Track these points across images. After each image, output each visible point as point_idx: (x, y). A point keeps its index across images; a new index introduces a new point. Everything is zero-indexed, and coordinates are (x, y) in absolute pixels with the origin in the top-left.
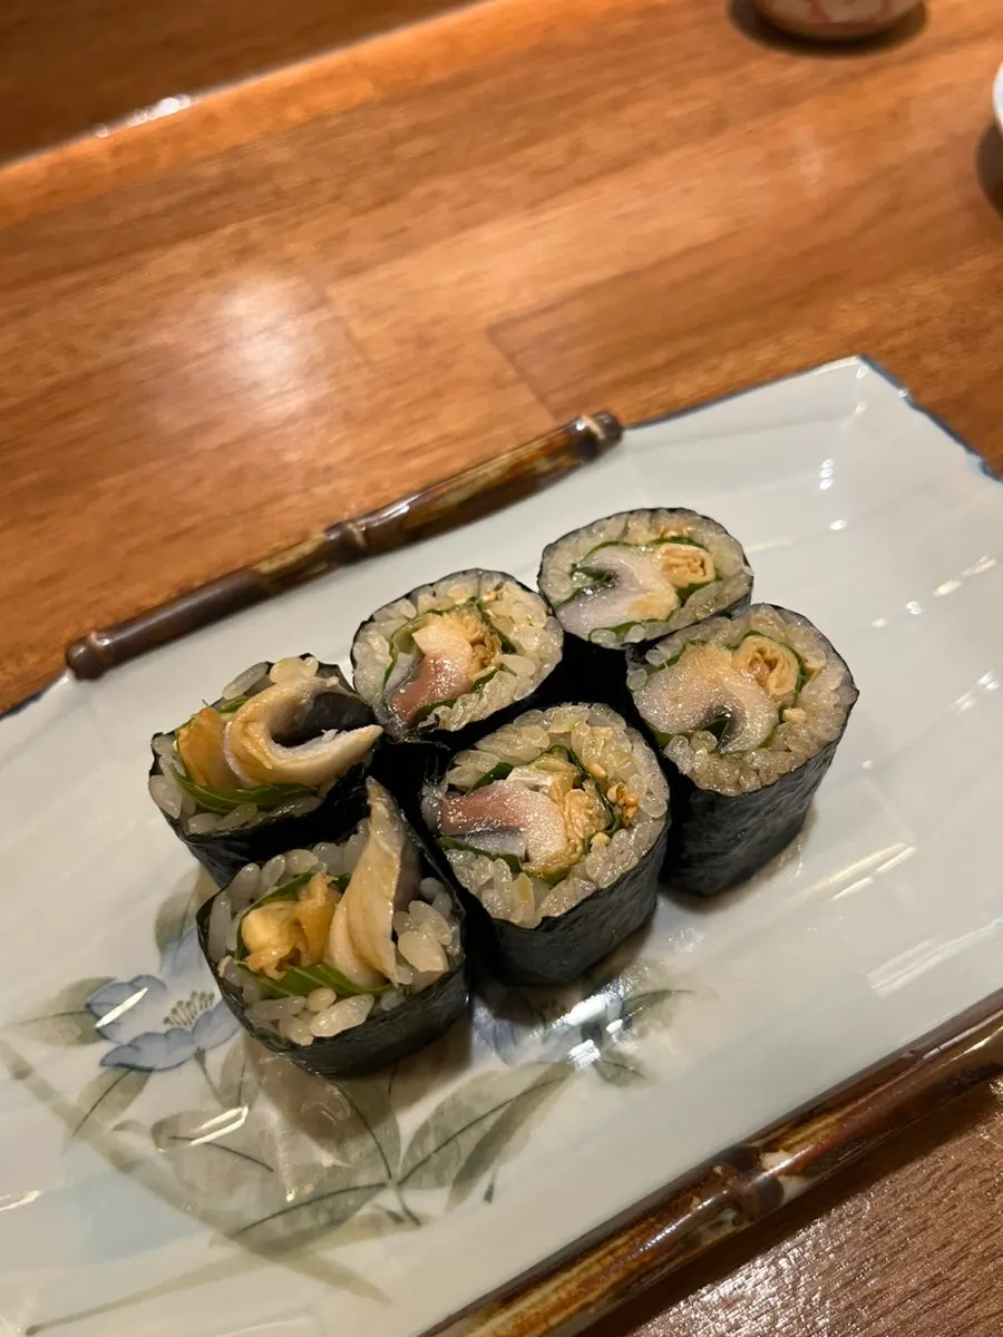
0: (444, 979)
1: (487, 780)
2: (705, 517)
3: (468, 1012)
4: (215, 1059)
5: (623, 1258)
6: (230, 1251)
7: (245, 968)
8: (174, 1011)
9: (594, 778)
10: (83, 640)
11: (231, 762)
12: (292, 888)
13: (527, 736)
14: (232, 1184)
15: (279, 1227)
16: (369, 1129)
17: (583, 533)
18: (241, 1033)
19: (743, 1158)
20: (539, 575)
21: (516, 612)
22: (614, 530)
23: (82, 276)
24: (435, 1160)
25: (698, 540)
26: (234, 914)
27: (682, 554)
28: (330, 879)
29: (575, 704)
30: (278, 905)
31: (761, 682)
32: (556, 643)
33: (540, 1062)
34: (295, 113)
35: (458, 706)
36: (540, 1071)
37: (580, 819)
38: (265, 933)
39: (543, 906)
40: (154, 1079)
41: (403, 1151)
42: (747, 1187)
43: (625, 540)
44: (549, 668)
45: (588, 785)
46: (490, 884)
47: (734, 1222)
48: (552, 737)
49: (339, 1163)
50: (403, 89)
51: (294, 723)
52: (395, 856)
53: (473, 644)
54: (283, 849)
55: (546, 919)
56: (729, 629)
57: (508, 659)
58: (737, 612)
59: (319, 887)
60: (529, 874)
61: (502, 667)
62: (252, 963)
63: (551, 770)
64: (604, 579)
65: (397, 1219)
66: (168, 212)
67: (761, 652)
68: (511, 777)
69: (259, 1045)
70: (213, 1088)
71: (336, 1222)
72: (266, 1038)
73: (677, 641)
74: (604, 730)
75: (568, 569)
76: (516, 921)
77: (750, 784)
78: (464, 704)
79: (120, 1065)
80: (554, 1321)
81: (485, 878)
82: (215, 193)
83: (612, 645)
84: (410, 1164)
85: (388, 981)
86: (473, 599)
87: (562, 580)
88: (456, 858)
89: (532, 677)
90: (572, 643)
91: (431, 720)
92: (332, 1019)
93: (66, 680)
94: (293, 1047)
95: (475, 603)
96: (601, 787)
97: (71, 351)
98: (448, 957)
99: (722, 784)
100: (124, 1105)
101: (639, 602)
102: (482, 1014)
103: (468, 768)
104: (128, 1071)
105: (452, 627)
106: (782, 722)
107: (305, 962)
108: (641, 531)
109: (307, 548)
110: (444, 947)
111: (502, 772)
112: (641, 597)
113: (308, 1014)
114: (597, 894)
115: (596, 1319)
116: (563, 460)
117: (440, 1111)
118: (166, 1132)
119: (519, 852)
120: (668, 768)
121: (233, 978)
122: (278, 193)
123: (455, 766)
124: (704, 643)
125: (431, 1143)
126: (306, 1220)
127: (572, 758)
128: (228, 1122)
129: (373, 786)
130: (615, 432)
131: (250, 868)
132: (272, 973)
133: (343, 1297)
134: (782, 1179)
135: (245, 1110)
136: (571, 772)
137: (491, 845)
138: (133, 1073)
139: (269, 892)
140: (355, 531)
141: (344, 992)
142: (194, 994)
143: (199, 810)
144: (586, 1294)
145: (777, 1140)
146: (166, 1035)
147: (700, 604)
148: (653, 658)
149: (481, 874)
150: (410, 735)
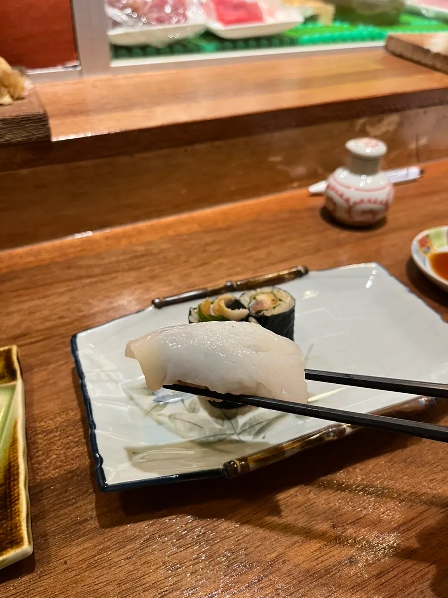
4: (187, 402)
11: (211, 313)
14: (191, 430)
16: (230, 420)
23: (93, 279)
24: (249, 430)
34: (171, 233)
35: (269, 311)
40: (169, 405)
41: (240, 427)
47: (333, 436)
49: (221, 428)
50: (209, 229)
53: (272, 300)
66: (125, 260)
70: (186, 408)
79: (159, 401)
82: (143, 256)
84: (241, 430)
86: (271, 292)
100: (160, 410)
109: (221, 286)
116: (292, 276)
117: (250, 419)
118: (172, 417)
122: (165, 257)
125: (247, 426)
130: (307, 271)
134: (346, 427)
135: (195, 414)
140: (235, 284)
146: (173, 395)
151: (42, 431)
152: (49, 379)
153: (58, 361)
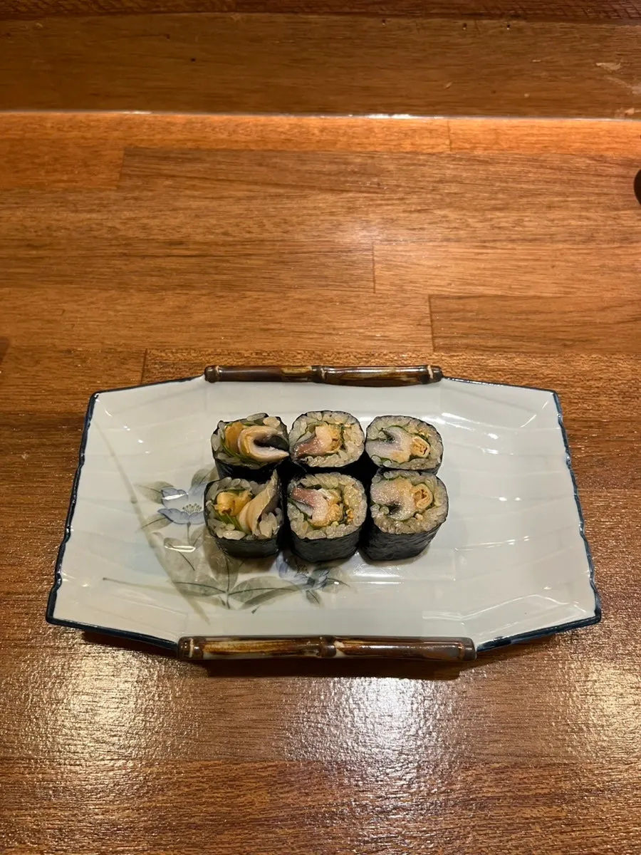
0: (268, 540)
1: (312, 487)
2: (438, 433)
3: (277, 555)
4: (193, 528)
5: (280, 646)
6: (172, 587)
7: (214, 507)
8: (187, 507)
9: (344, 504)
10: (213, 367)
11: (239, 443)
12: (238, 491)
13: (332, 480)
14: (181, 568)
15: (189, 587)
16: (229, 573)
17: (393, 418)
18: (204, 524)
19: (330, 639)
20: (369, 426)
21: (353, 436)
22: (404, 422)
23: (281, 191)
24: (243, 593)
25: (429, 441)
26: (218, 489)
27: (421, 443)
28: (250, 494)
29: (352, 477)
30: (231, 494)
31: (416, 500)
32: (360, 453)
33: (290, 582)
34: (408, 145)
35: (316, 459)
36: (289, 585)
37: (333, 514)
38: (224, 500)
39: (308, 534)
40: (172, 524)
41: (235, 586)
42: (326, 647)
43: (405, 428)
44: (352, 461)
45: (341, 505)
46: (296, 519)
47: (317, 654)
48: (339, 484)
49: (215, 579)
51: (262, 440)
52: (270, 498)
53: (334, 440)
54: (242, 477)
55: (306, 538)
56: (417, 477)
57: (341, 452)
58: (424, 473)
59: (246, 494)
60: (309, 523)
61: (337, 453)
62: (216, 507)
63: (332, 494)
64: (390, 438)
65: (224, 603)
67: (423, 491)
68: (320, 490)
69: (208, 531)
70: (188, 537)
71: (205, 595)
72: (210, 530)
73: (397, 473)
74: (355, 491)
75: (379, 429)
76: (297, 534)
77: (391, 531)
78: (318, 459)
79: (164, 514)
80: (251, 651)
81: (295, 517)
82: (354, 172)
83: (377, 463)
84: (235, 591)
85: (251, 532)
86: (342, 424)
87: (375, 432)
88: (290, 506)
89: (345, 461)
90: (365, 456)
91: (305, 459)
92: (231, 534)
93: (202, 378)
94: (216, 536)
95: (342, 427)
96: (345, 508)
97: (262, 225)
98: (273, 534)
99: (382, 526)
100: (160, 527)
101: (396, 453)
102: (280, 557)
103: (309, 481)
104: (165, 518)
105: (329, 431)
106: (414, 516)
107: (232, 514)
108: (412, 429)
109: (303, 370)
110: (273, 531)
111: (318, 487)
112: (398, 451)
113: (224, 529)
114: (325, 539)
115: (263, 657)
116: (413, 379)
117: (252, 580)
118: (168, 542)
119: (309, 514)
120: (369, 512)
121: (209, 508)
122: (380, 185)
123: (305, 478)
124: (406, 478)
125: (245, 588)
126: (197, 589)
127: (342, 495)
128: (188, 549)
129: (275, 472)
131: (229, 478)
132: (220, 512)
133: (197, 616)
134: (337, 650)
135: (194, 548)
136: (339, 498)
137: (302, 508)
138: (166, 519)
139: (231, 488)
140: (323, 371)
141: (237, 528)
142: (196, 504)
143: (223, 452)
144: (264, 649)
145: (343, 640)
146: (182, 513)
147: (416, 464)
148: (386, 475)
149: (295, 515)
150: (297, 461)
151: (160, 362)
152: (186, 307)
153: (202, 288)
